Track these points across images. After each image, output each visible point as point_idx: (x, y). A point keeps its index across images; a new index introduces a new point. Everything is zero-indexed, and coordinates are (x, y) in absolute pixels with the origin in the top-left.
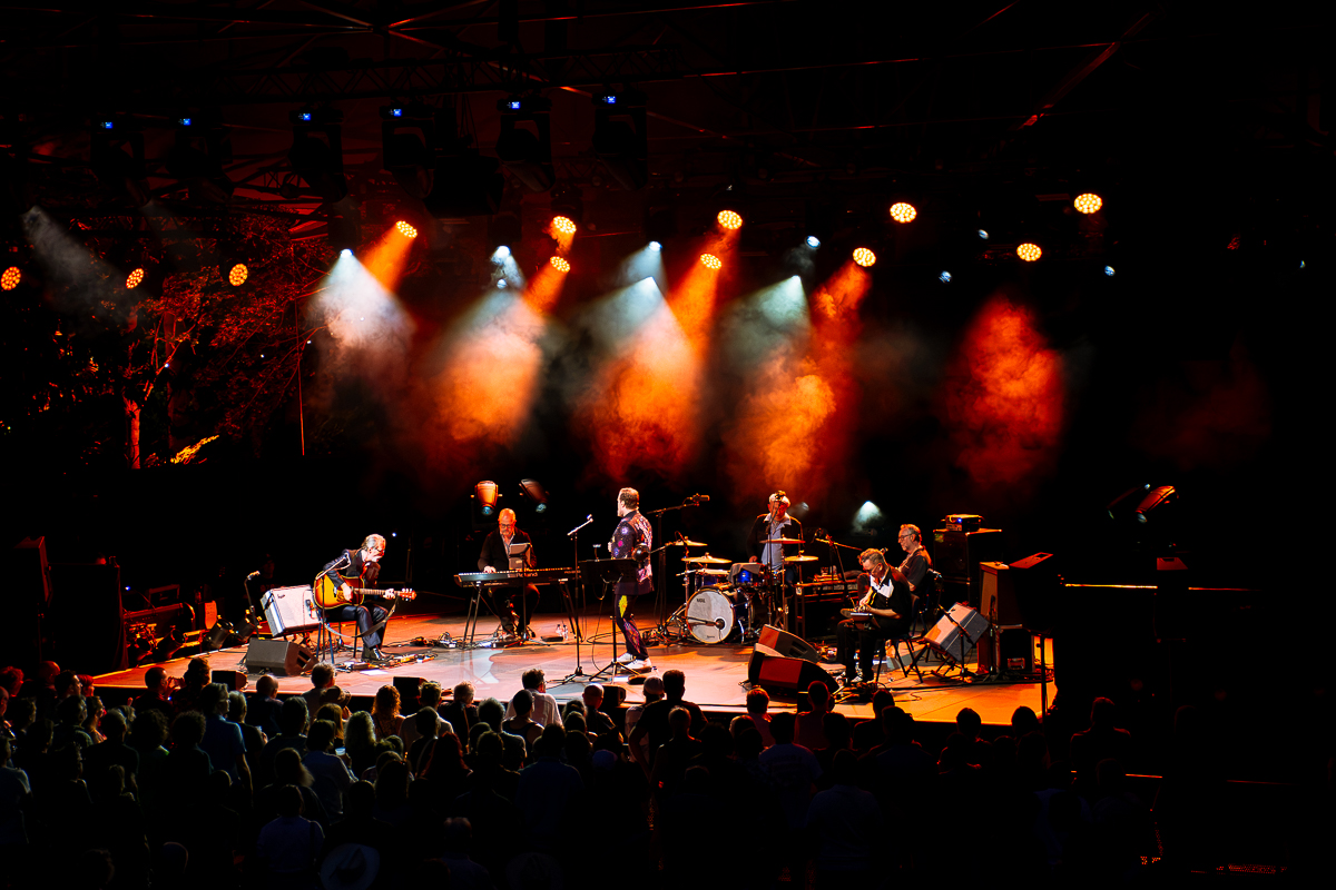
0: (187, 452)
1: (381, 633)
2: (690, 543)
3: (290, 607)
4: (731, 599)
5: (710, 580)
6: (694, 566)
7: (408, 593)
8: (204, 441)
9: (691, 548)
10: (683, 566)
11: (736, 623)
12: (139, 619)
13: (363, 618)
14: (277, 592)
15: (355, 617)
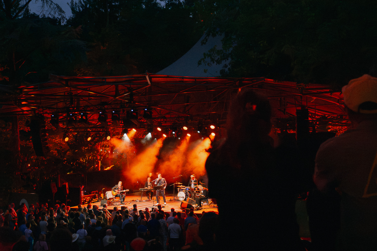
0: (108, 168)
1: (124, 199)
2: (180, 183)
3: (110, 194)
4: (185, 193)
5: (182, 190)
6: (180, 187)
7: (128, 190)
8: (112, 166)
9: (180, 184)
10: (178, 187)
11: (186, 197)
12: (87, 196)
13: (121, 196)
14: (108, 192)
15: (119, 196)
